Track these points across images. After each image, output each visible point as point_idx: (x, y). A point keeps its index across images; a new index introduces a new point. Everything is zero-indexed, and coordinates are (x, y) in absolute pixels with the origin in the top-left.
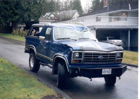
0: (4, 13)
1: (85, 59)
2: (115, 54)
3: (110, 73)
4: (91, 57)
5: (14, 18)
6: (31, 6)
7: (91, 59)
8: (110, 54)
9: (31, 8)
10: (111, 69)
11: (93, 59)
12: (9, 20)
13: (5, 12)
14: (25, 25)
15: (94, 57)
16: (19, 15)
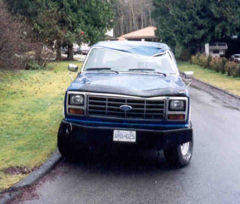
0: (179, 26)
1: (90, 108)
2: (162, 102)
3: (134, 140)
4: (105, 104)
5: (196, 34)
6: (227, 12)
7: (105, 109)
8: (148, 102)
9: (228, 14)
10: (134, 133)
11: (109, 109)
12: (187, 38)
13: (181, 25)
14: (227, 46)
15: (109, 105)
16: (206, 28)
